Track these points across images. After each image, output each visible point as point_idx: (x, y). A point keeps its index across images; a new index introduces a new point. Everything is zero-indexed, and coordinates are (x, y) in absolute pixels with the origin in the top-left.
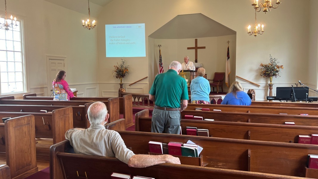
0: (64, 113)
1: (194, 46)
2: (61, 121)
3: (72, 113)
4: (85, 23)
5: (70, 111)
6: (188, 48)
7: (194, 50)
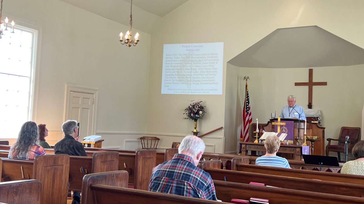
0: (54, 163)
1: (307, 81)
2: (48, 174)
3: (68, 165)
4: (123, 37)
5: (64, 161)
6: (297, 84)
7: (306, 88)
